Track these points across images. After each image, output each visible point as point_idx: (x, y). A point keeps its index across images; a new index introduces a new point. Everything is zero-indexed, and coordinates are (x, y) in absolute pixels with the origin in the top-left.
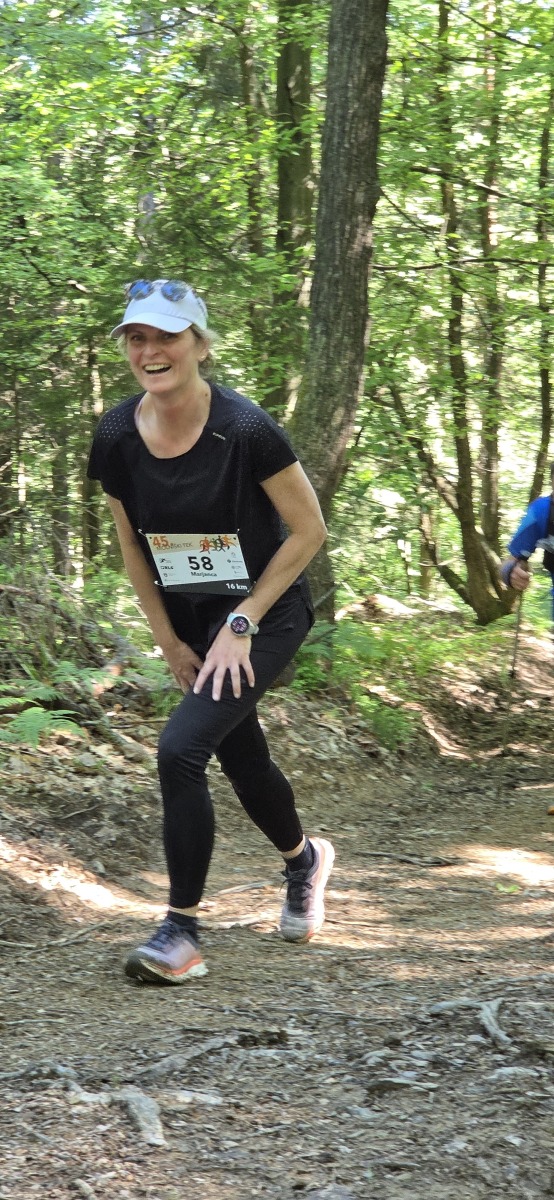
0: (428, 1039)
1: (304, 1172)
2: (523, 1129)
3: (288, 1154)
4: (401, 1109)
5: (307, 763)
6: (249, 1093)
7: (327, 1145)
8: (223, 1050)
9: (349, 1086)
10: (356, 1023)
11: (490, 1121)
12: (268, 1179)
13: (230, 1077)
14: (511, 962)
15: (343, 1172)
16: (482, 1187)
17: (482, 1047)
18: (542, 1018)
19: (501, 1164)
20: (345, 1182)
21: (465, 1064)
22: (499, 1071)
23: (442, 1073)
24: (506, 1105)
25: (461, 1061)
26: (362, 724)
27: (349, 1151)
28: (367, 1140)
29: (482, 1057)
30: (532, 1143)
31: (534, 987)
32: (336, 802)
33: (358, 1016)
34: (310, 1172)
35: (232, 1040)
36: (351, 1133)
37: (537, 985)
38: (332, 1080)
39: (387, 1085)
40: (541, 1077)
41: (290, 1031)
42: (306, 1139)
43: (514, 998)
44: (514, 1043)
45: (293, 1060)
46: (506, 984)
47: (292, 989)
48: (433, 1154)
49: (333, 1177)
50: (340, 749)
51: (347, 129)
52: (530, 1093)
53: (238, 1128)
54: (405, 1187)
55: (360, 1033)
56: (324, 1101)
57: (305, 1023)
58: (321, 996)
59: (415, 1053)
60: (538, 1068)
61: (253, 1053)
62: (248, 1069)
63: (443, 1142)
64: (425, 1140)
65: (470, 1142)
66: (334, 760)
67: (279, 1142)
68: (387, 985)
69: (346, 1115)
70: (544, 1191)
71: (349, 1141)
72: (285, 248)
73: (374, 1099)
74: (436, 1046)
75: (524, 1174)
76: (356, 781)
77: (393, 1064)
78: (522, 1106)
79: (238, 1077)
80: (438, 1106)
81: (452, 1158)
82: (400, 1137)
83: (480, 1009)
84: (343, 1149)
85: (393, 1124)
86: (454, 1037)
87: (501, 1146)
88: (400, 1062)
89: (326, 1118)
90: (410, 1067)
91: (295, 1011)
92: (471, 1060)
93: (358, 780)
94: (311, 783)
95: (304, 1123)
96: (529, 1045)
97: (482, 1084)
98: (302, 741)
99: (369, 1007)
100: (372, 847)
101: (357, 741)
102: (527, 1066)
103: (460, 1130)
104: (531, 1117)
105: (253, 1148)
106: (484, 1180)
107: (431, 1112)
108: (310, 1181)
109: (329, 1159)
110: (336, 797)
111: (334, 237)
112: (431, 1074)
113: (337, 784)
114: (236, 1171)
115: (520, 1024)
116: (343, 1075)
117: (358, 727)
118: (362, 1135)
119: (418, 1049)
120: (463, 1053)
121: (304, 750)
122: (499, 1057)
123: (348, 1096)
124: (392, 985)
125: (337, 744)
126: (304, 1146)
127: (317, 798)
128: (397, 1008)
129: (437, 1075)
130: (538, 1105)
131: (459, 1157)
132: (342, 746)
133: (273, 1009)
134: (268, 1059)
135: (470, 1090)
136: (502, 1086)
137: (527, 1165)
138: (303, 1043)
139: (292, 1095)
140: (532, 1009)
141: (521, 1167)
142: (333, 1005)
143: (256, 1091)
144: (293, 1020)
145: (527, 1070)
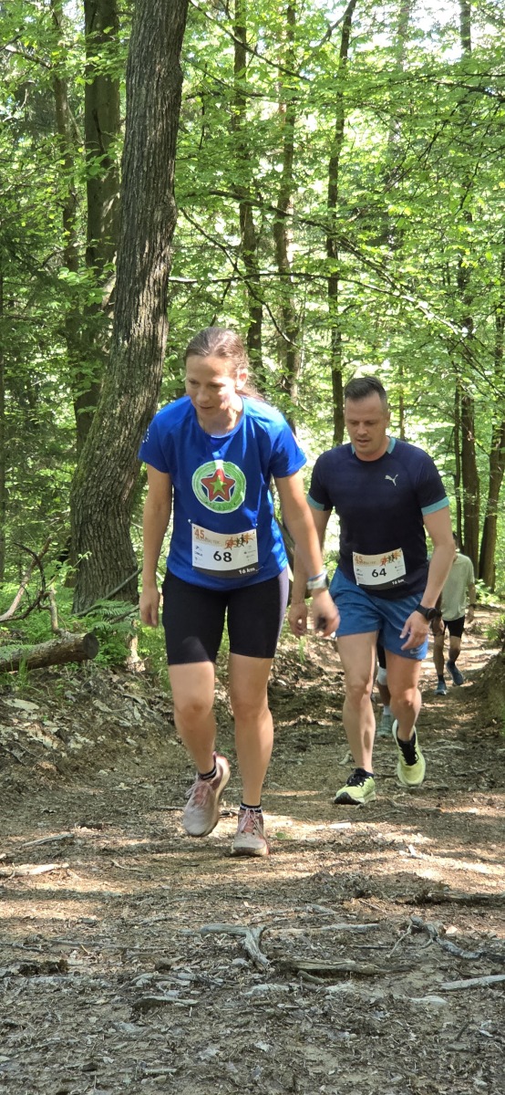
0: (196, 964)
1: (69, 1081)
2: (271, 1037)
3: (55, 1066)
4: (162, 1024)
5: (112, 729)
6: (26, 1015)
7: (92, 1057)
8: (5, 979)
9: (119, 1005)
10: (134, 953)
11: (243, 1030)
12: (34, 1087)
13: (11, 1002)
14: (281, 898)
15: (105, 1079)
16: (229, 1088)
17: (243, 969)
18: (302, 942)
19: (249, 1067)
20: (105, 1087)
21: (225, 982)
22: (255, 987)
23: (203, 991)
24: (258, 1016)
25: (221, 980)
26: (165, 695)
27: (112, 1061)
28: (129, 1051)
29: (242, 976)
30: (277, 1048)
31: (299, 917)
32: (138, 764)
33: (137, 947)
34: (74, 1081)
35: (14, 970)
36: (115, 1045)
37: (302, 915)
38: (101, 1001)
39: (151, 1002)
40: (291, 991)
41: (69, 962)
42: (73, 1052)
43: (279, 927)
44: (272, 965)
45: (69, 984)
46: (273, 915)
47: (78, 926)
48: (187, 1060)
49: (94, 1083)
50: (142, 717)
51: (145, 154)
52: (280, 1005)
53: (12, 1045)
54: (160, 1089)
55: (135, 961)
56: (93, 1019)
57: (85, 954)
58: (104, 931)
59: (181, 975)
60: (291, 984)
61: (33, 980)
62: (27, 994)
63: (198, 1050)
64: (183, 1049)
65: (222, 1049)
66: (138, 727)
67: (48, 1056)
68: (166, 920)
69: (111, 1030)
70: (284, 1089)
71: (112, 1052)
72: (94, 264)
73: (139, 1016)
74: (202, 970)
75: (268, 1075)
76: (157, 745)
77: (159, 985)
78: (271, 1016)
79: (17, 1002)
80: (197, 1019)
81: (204, 1063)
82: (160, 1047)
83: (244, 936)
84: (105, 1059)
85: (155, 1036)
86: (221, 961)
87: (251, 1052)
88: (166, 982)
89: (93, 1033)
90: (173, 987)
91: (78, 945)
92: (233, 979)
93: (159, 745)
94: (114, 747)
95: (72, 1038)
96: (284, 964)
97: (240, 998)
98: (107, 709)
99: (148, 939)
100: (166, 803)
101: (158, 710)
102: (281, 983)
103: (215, 1039)
104: (279, 1026)
105: (23, 1061)
106: (233, 1081)
107: (190, 1024)
108: (73, 1089)
109: (92, 1068)
110: (137, 760)
111: (135, 252)
112: (192, 992)
113: (139, 750)
114: (6, 1081)
115: (281, 948)
116: (113, 996)
117: (160, 697)
118: (125, 1047)
119: (186, 972)
120: (226, 973)
121: (109, 718)
122: (257, 976)
123: (116, 1014)
124: (171, 919)
125: (141, 713)
126: (70, 1058)
127: (120, 761)
128: (173, 939)
129: (198, 992)
130: (287, 1015)
131: (210, 1062)
132: (145, 714)
133: (59, 943)
134: (47, 985)
135: (228, 1005)
136: (255, 1000)
137: (273, 1067)
138: (81, 972)
139: (65, 1016)
140: (292, 935)
141: (266, 1069)
142: (115, 939)
143: (33, 1013)
144: (75, 952)
145: (281, 986)
